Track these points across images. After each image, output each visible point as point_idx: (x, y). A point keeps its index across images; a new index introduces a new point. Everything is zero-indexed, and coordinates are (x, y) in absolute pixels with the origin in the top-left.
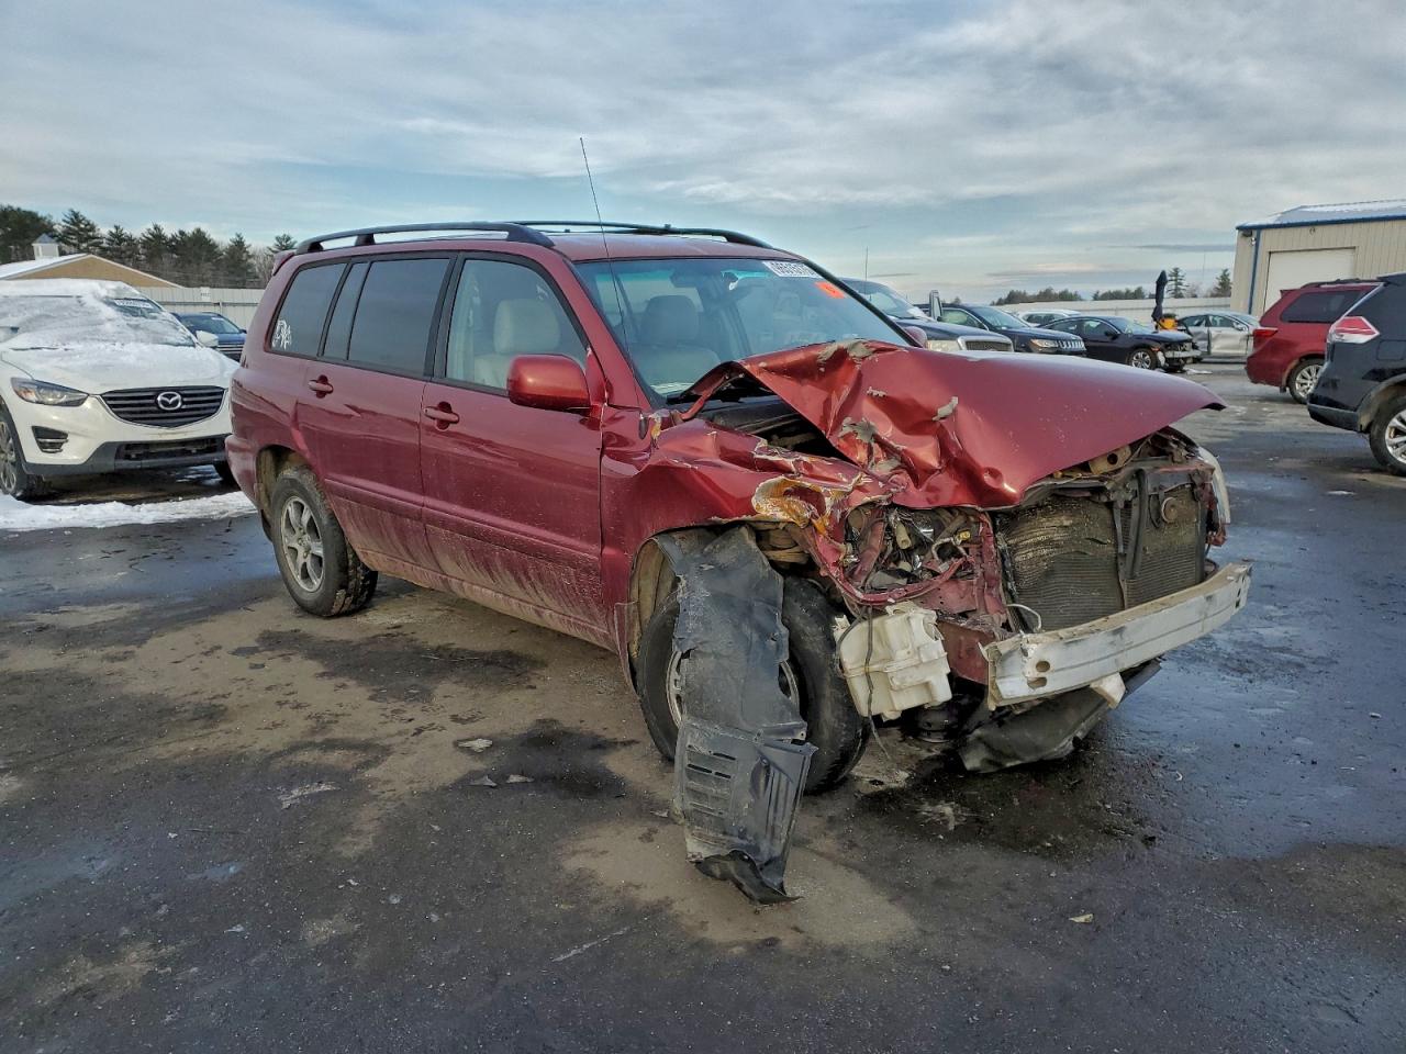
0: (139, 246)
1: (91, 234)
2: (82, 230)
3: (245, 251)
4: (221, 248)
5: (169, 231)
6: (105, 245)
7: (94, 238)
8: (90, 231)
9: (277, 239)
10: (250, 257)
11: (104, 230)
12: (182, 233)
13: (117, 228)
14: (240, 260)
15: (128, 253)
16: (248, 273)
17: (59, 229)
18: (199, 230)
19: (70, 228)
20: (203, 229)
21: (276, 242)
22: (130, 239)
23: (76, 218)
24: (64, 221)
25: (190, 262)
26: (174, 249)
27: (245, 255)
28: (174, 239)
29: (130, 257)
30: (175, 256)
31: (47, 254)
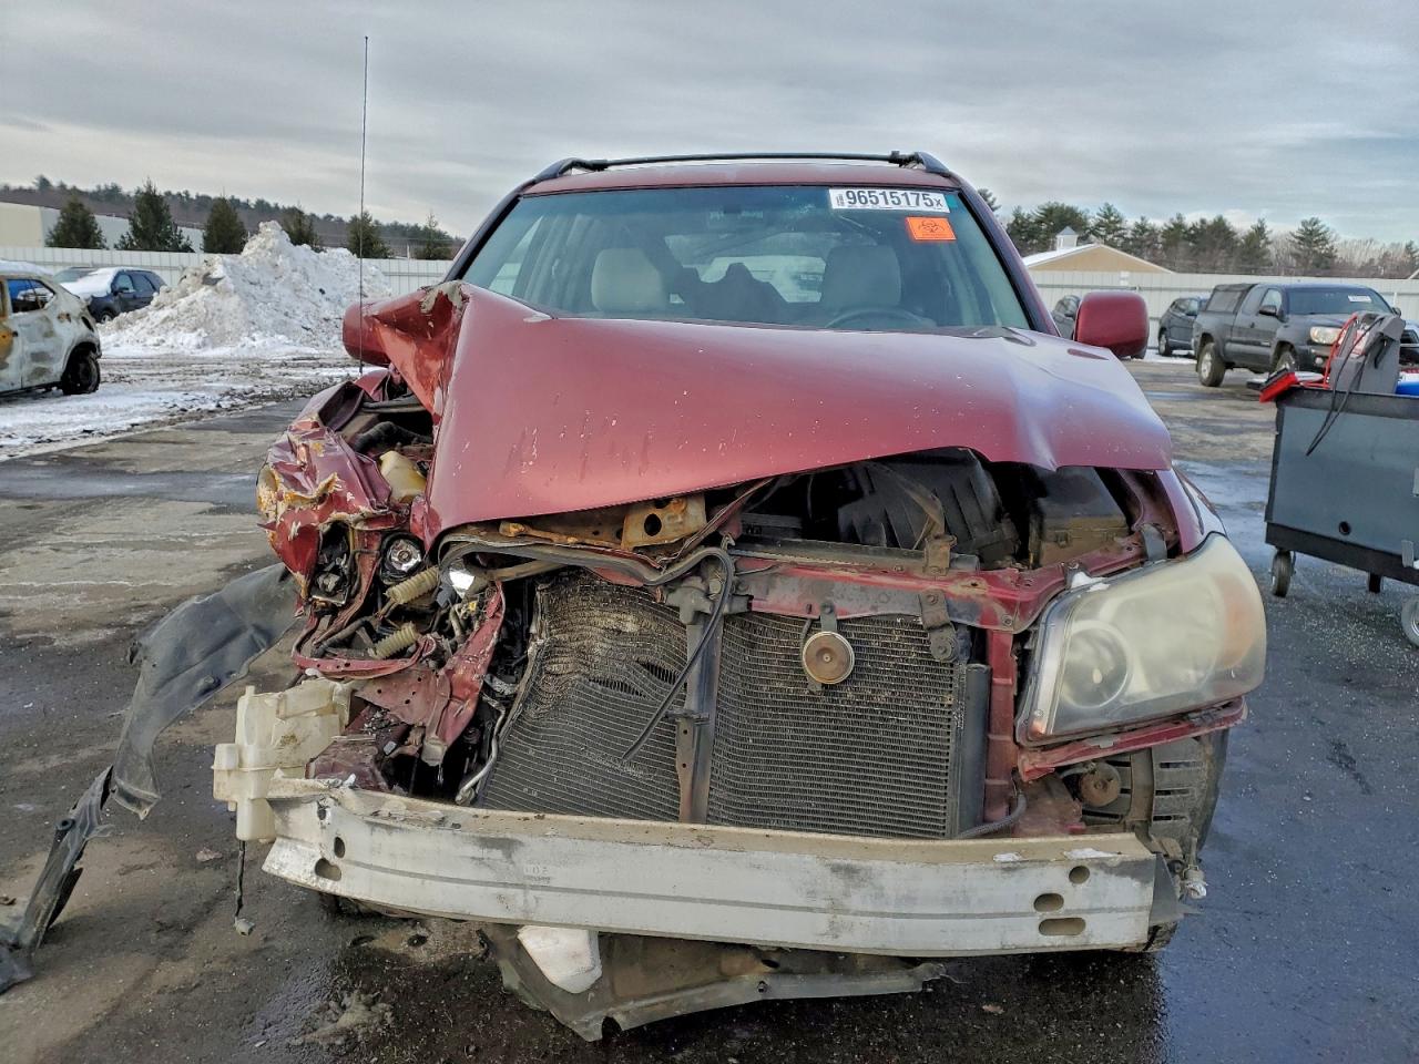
0: (1159, 237)
1: (1118, 225)
2: (1111, 222)
3: (1264, 237)
4: (1239, 235)
5: (1191, 219)
6: (1129, 235)
7: (1121, 229)
8: (1117, 222)
9: (1304, 223)
10: (1268, 243)
11: (1130, 222)
12: (1203, 221)
13: (1142, 219)
14: (1257, 247)
15: (1148, 243)
16: (1263, 260)
17: (1092, 223)
18: (1220, 219)
19: (1102, 221)
20: (1225, 217)
21: (1301, 227)
22: (1153, 231)
23: (1108, 213)
24: (1098, 214)
25: (1204, 250)
26: (1191, 238)
27: (1263, 242)
28: (1194, 228)
29: (1149, 246)
30: (1191, 244)
31: (1066, 245)
